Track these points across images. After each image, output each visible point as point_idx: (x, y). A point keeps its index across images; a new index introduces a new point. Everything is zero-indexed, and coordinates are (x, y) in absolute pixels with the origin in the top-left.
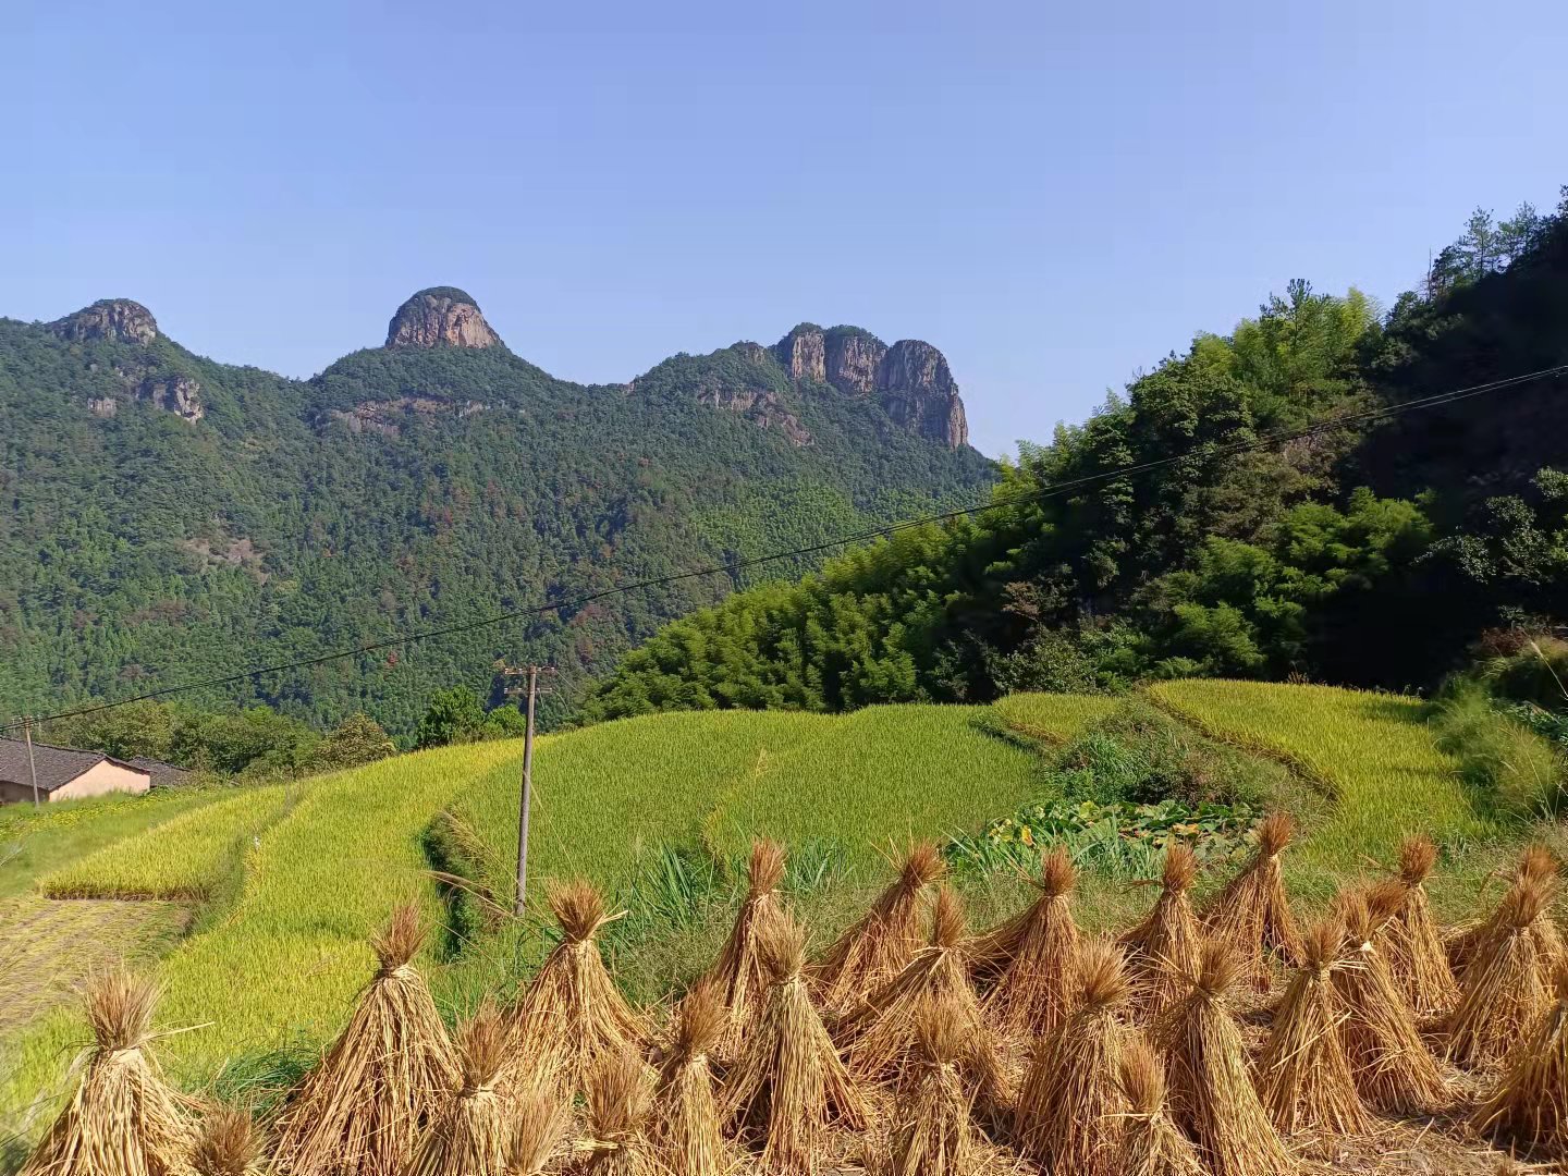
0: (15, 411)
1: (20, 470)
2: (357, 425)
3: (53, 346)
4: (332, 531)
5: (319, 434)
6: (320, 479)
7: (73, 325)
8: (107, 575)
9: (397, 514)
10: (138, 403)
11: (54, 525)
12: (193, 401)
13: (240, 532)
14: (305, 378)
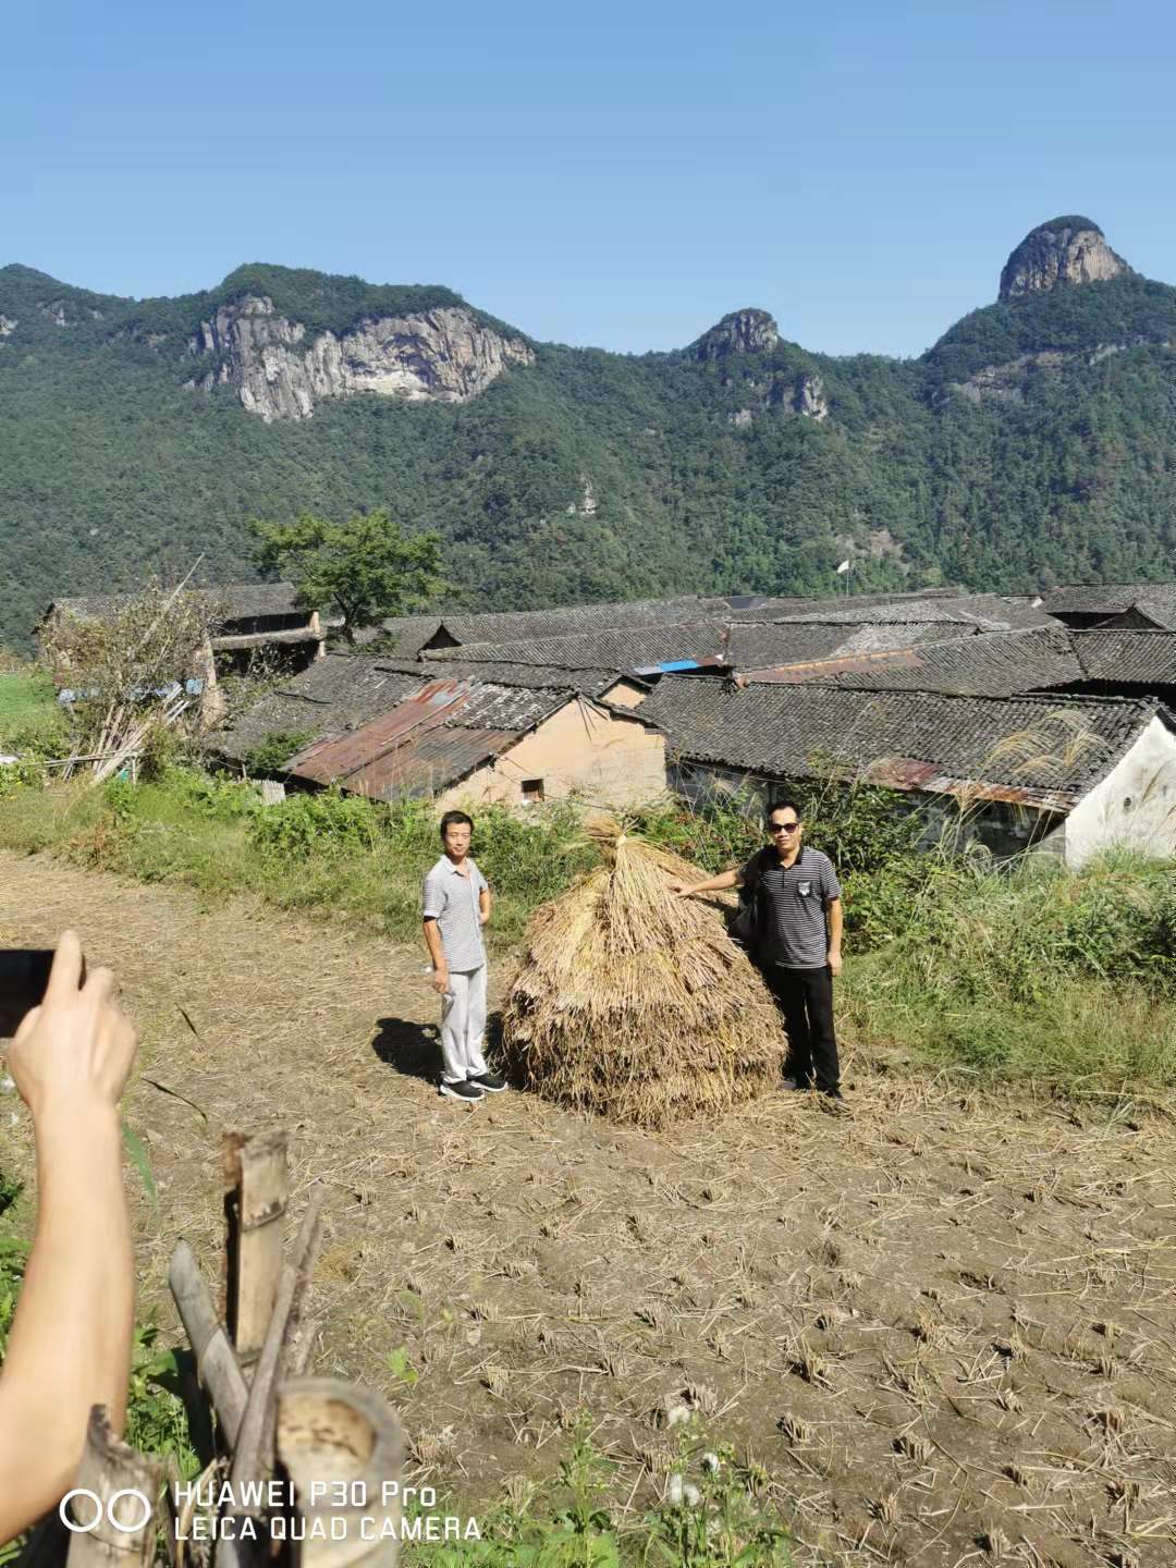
0: (672, 437)
1: (684, 490)
2: (975, 395)
3: (691, 370)
4: (966, 512)
5: (937, 412)
6: (946, 460)
7: (706, 344)
8: (773, 576)
9: (1039, 484)
10: (769, 410)
11: (720, 535)
12: (820, 398)
13: (880, 524)
14: (916, 355)
